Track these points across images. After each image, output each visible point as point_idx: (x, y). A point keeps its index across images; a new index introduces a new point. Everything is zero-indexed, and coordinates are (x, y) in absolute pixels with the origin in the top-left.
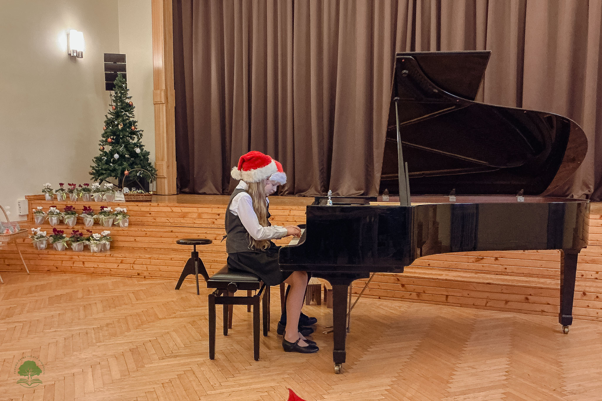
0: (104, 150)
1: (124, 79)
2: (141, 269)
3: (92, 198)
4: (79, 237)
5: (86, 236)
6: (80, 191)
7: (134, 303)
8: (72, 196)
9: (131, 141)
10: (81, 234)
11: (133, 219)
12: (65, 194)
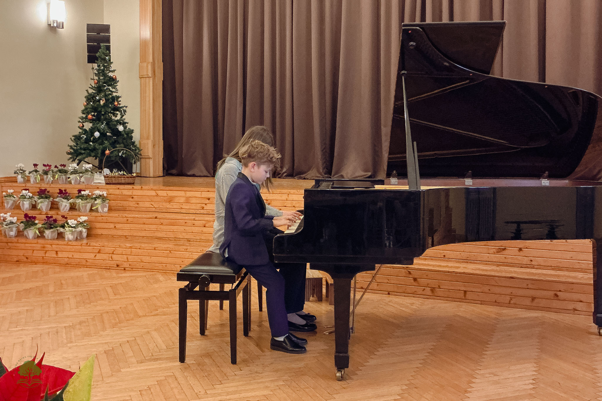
0: (84, 128)
1: (108, 51)
2: (121, 259)
3: (69, 180)
4: (52, 223)
5: (61, 223)
6: (56, 172)
7: (112, 298)
8: (47, 178)
9: (113, 118)
10: (55, 221)
11: (113, 203)
12: (39, 176)
